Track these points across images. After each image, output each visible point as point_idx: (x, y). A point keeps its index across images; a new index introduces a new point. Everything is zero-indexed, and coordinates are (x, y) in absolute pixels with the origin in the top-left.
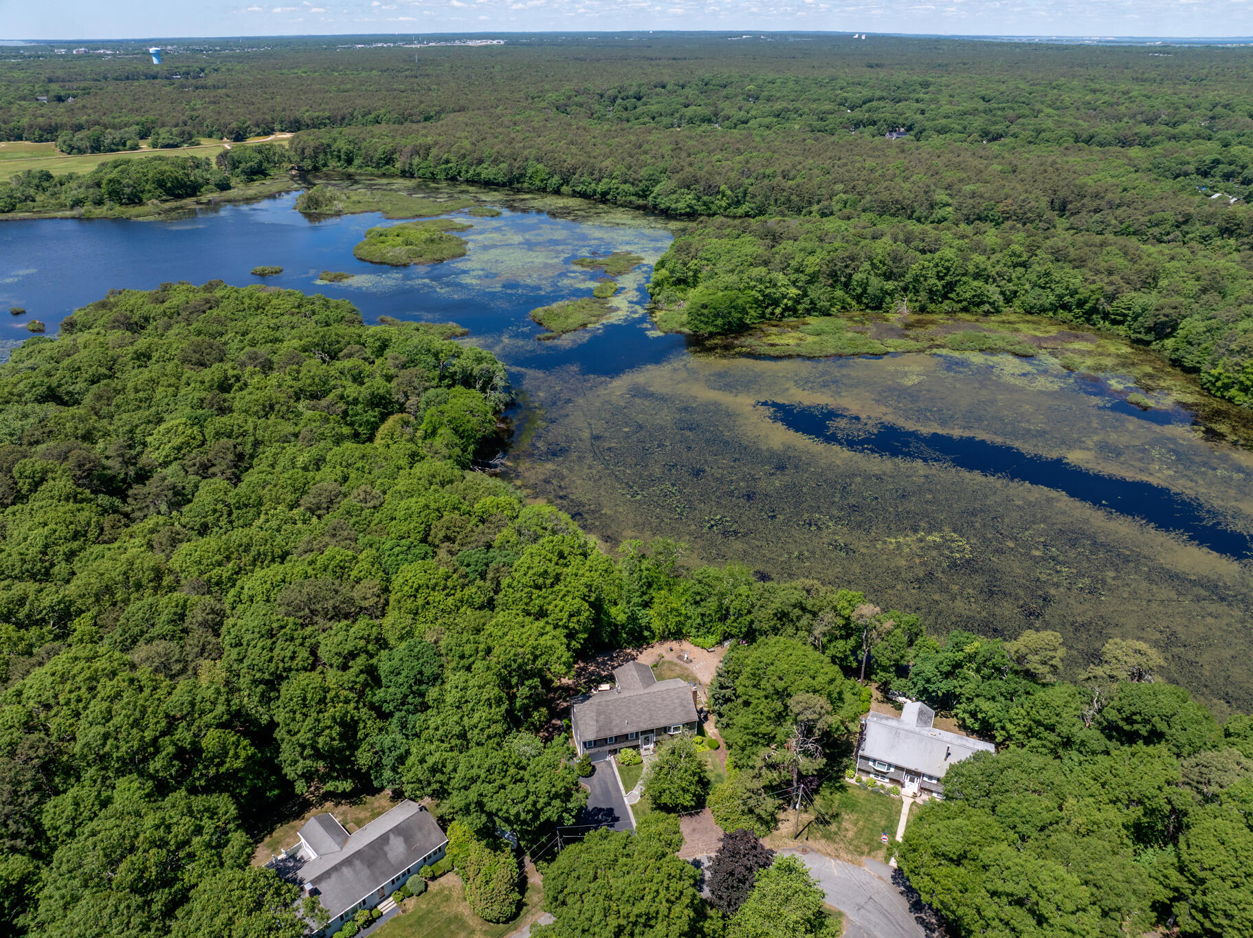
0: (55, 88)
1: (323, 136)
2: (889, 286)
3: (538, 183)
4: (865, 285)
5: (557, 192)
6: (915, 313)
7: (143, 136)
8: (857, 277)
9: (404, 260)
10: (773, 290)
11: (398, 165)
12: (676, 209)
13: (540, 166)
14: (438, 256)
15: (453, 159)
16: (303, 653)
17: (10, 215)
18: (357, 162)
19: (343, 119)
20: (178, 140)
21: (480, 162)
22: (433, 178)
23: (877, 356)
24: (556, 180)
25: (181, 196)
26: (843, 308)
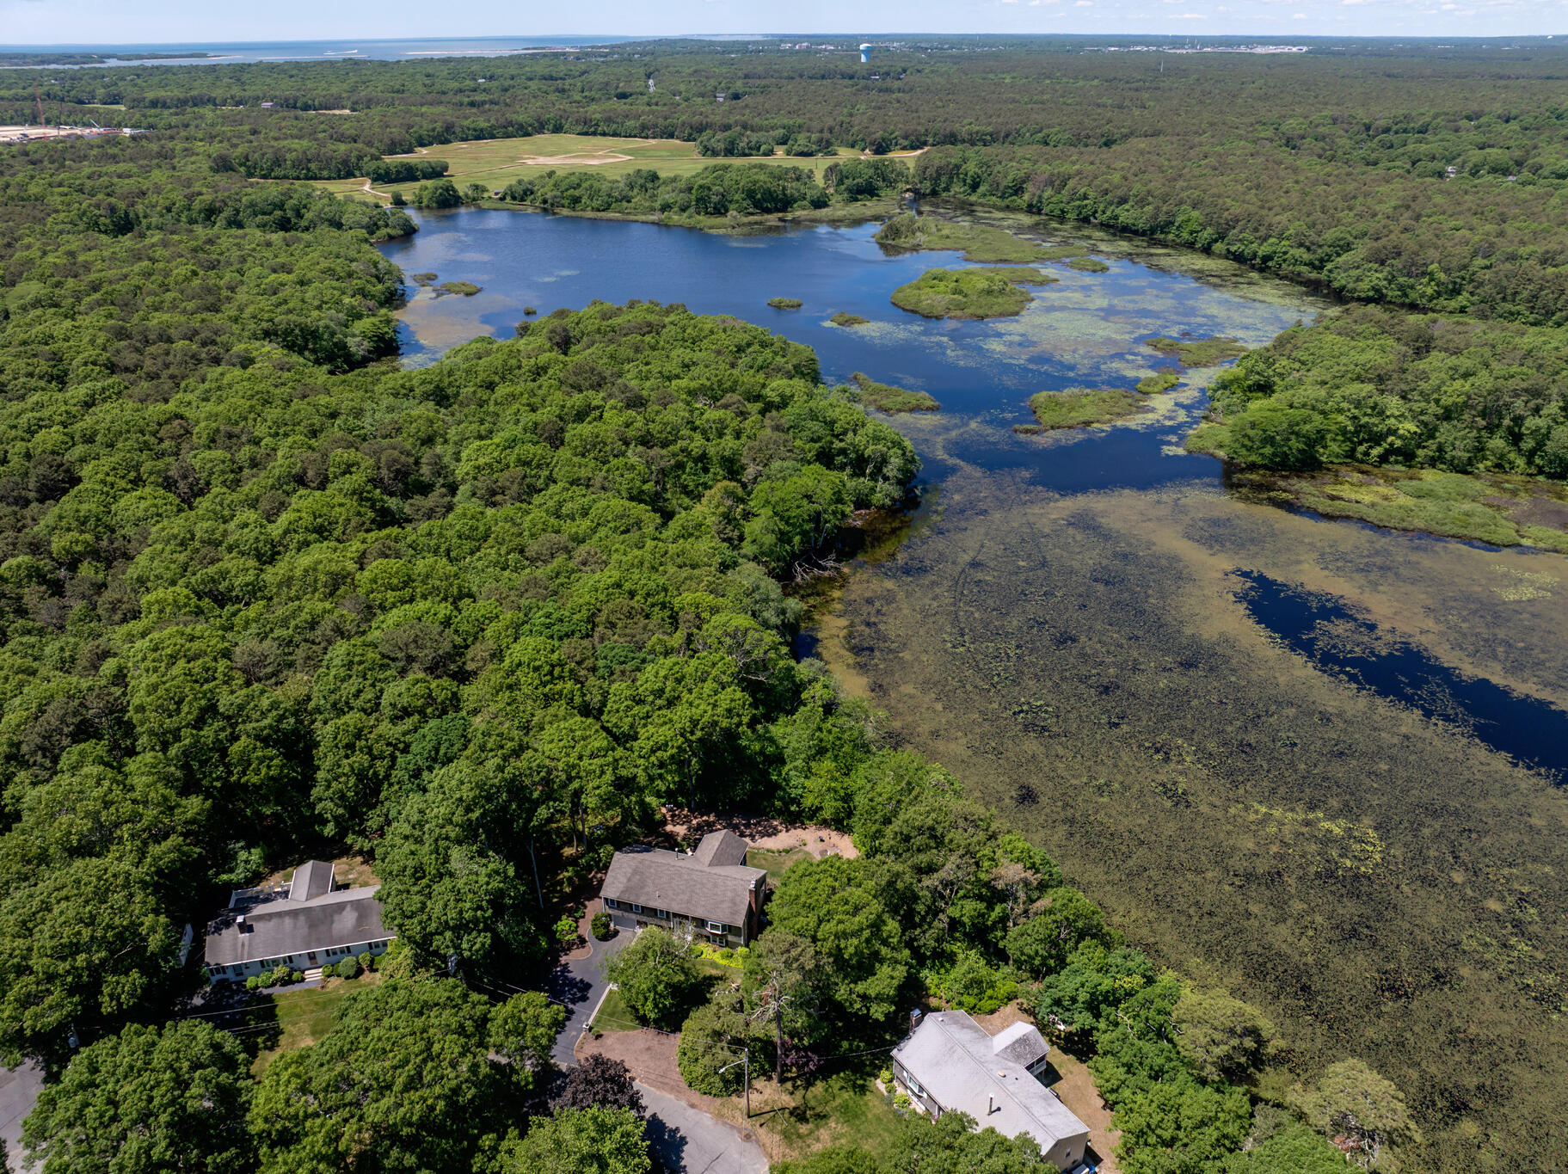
0: (739, 86)
3: (1186, 235)
5: (1207, 251)
7: (783, 141)
9: (938, 311)
10: (1375, 420)
11: (1026, 197)
12: (1353, 290)
13: (1195, 214)
14: (980, 312)
15: (1092, 194)
17: (602, 214)
18: (982, 189)
19: (1007, 136)
20: (814, 148)
21: (1123, 201)
22: (1062, 218)
24: (1208, 233)
25: (769, 211)
26: (1499, 466)
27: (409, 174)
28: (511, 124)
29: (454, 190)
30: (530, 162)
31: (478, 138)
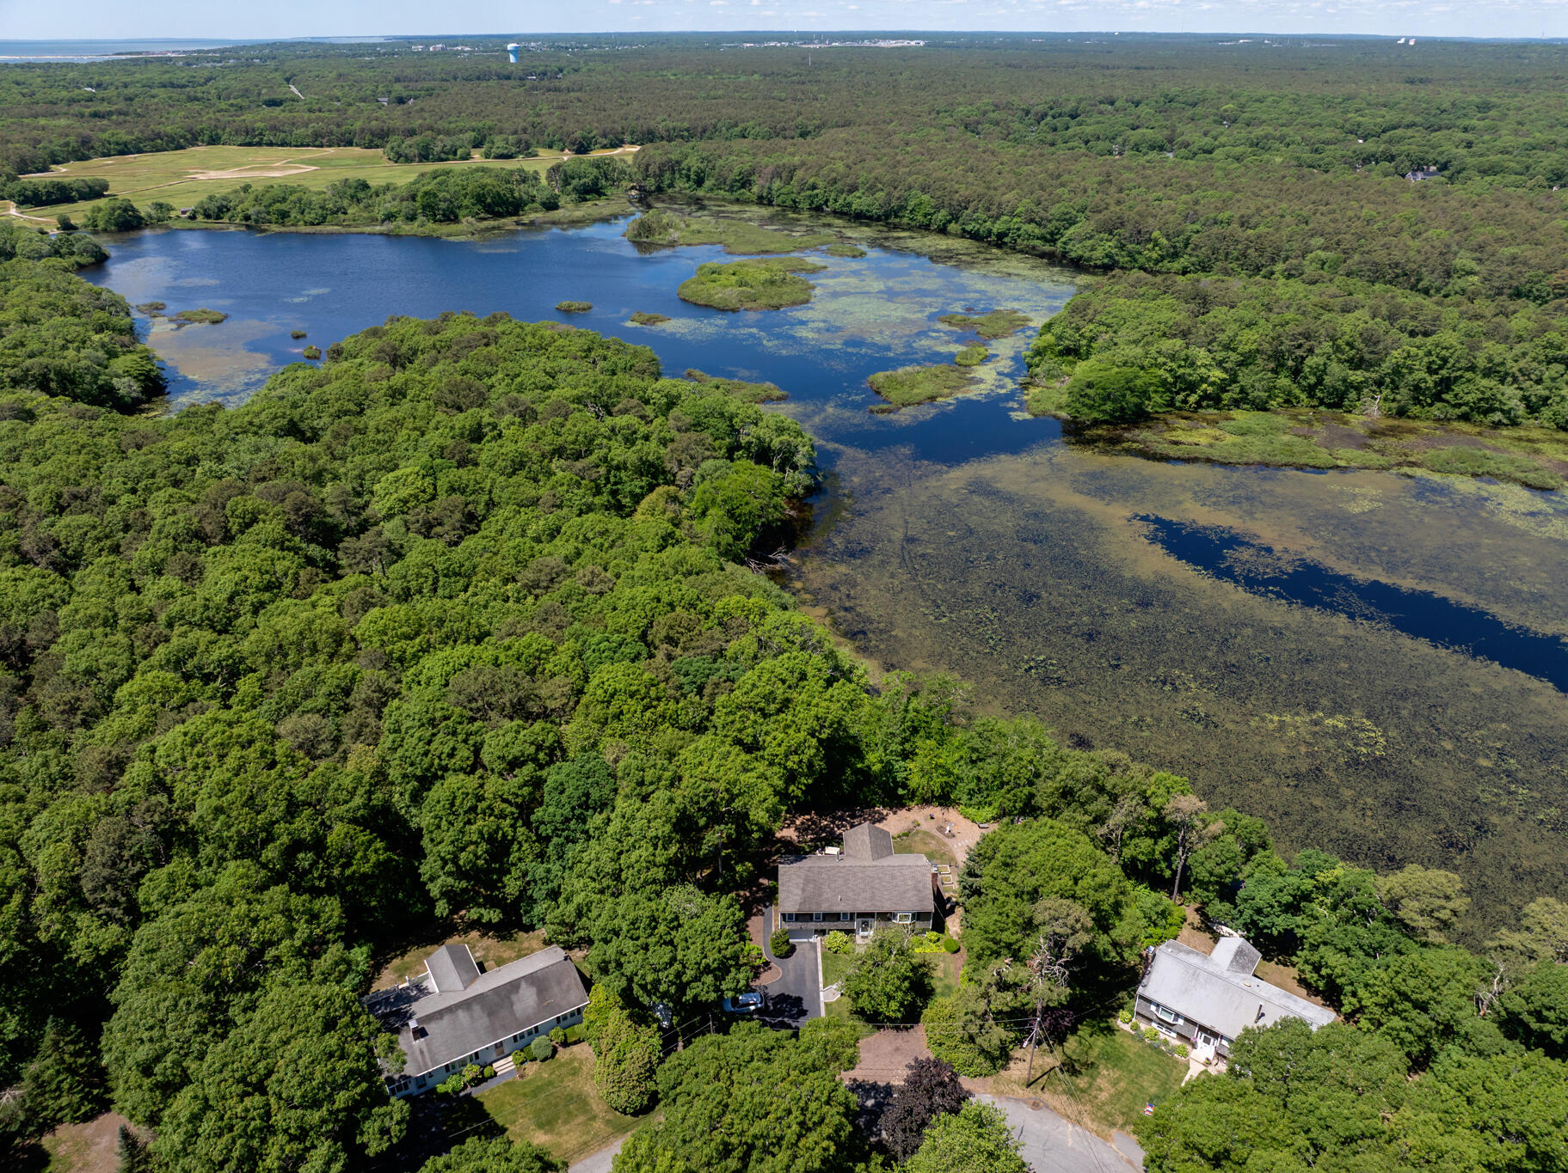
0: (398, 88)
1: (674, 151)
2: (1357, 376)
3: (920, 218)
4: (1321, 373)
5: (943, 231)
6: (1390, 416)
7: (477, 144)
8: (1311, 361)
9: (734, 303)
10: (1188, 371)
11: (755, 189)
12: (1090, 259)
13: (925, 198)
14: (775, 302)
15: (821, 184)
16: (464, 752)
17: (318, 228)
18: (708, 183)
19: (704, 131)
20: (514, 149)
21: (853, 189)
22: (795, 207)
23: (1318, 469)
24: (942, 215)
25: (499, 215)
26: (1287, 401)
27: (62, 195)
28: (159, 136)
29: (134, 210)
30: (200, 177)
31: (122, 153)
